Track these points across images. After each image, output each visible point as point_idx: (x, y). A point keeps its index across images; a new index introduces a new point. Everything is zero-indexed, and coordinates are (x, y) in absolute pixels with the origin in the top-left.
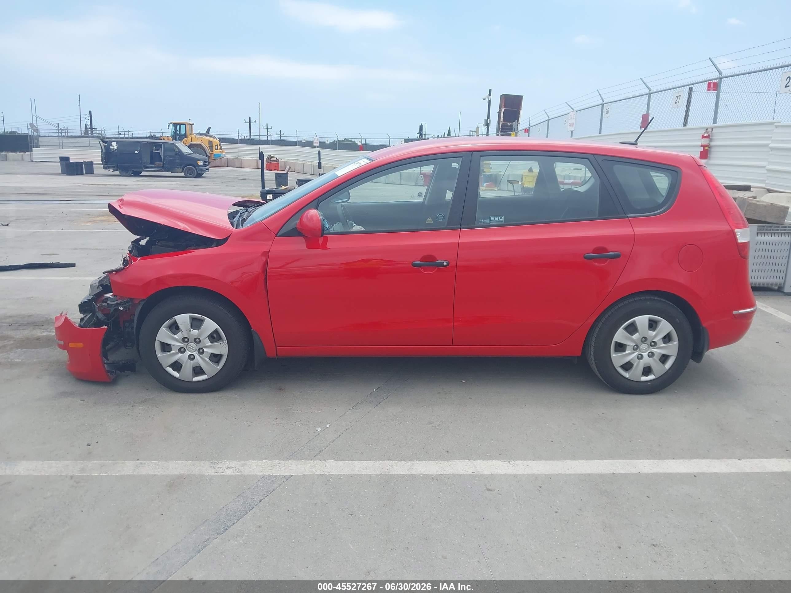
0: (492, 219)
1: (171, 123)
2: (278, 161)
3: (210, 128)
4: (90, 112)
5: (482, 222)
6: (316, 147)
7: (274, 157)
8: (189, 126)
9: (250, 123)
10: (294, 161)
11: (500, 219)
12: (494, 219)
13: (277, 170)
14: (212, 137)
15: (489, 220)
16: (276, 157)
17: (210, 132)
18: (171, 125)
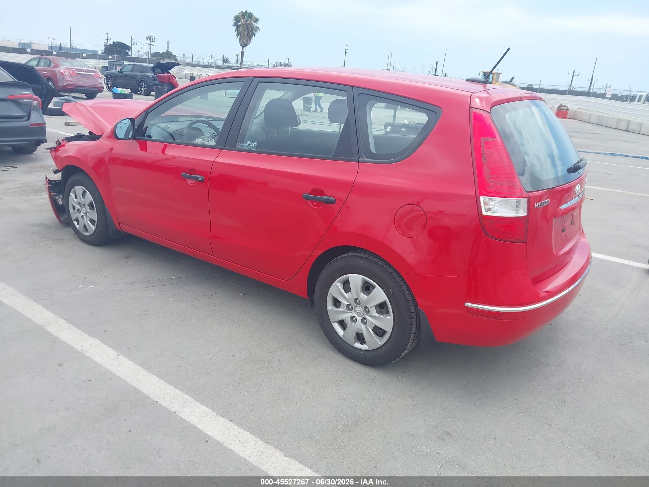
0: (248, 144)
1: (482, 72)
2: (567, 110)
3: (514, 77)
4: (437, 62)
5: (240, 146)
6: (608, 98)
7: (565, 106)
8: (496, 75)
9: (573, 75)
10: (583, 111)
11: (254, 146)
12: (250, 144)
13: (565, 118)
14: (514, 85)
15: (245, 145)
16: (567, 106)
17: (513, 81)
18: (482, 74)
